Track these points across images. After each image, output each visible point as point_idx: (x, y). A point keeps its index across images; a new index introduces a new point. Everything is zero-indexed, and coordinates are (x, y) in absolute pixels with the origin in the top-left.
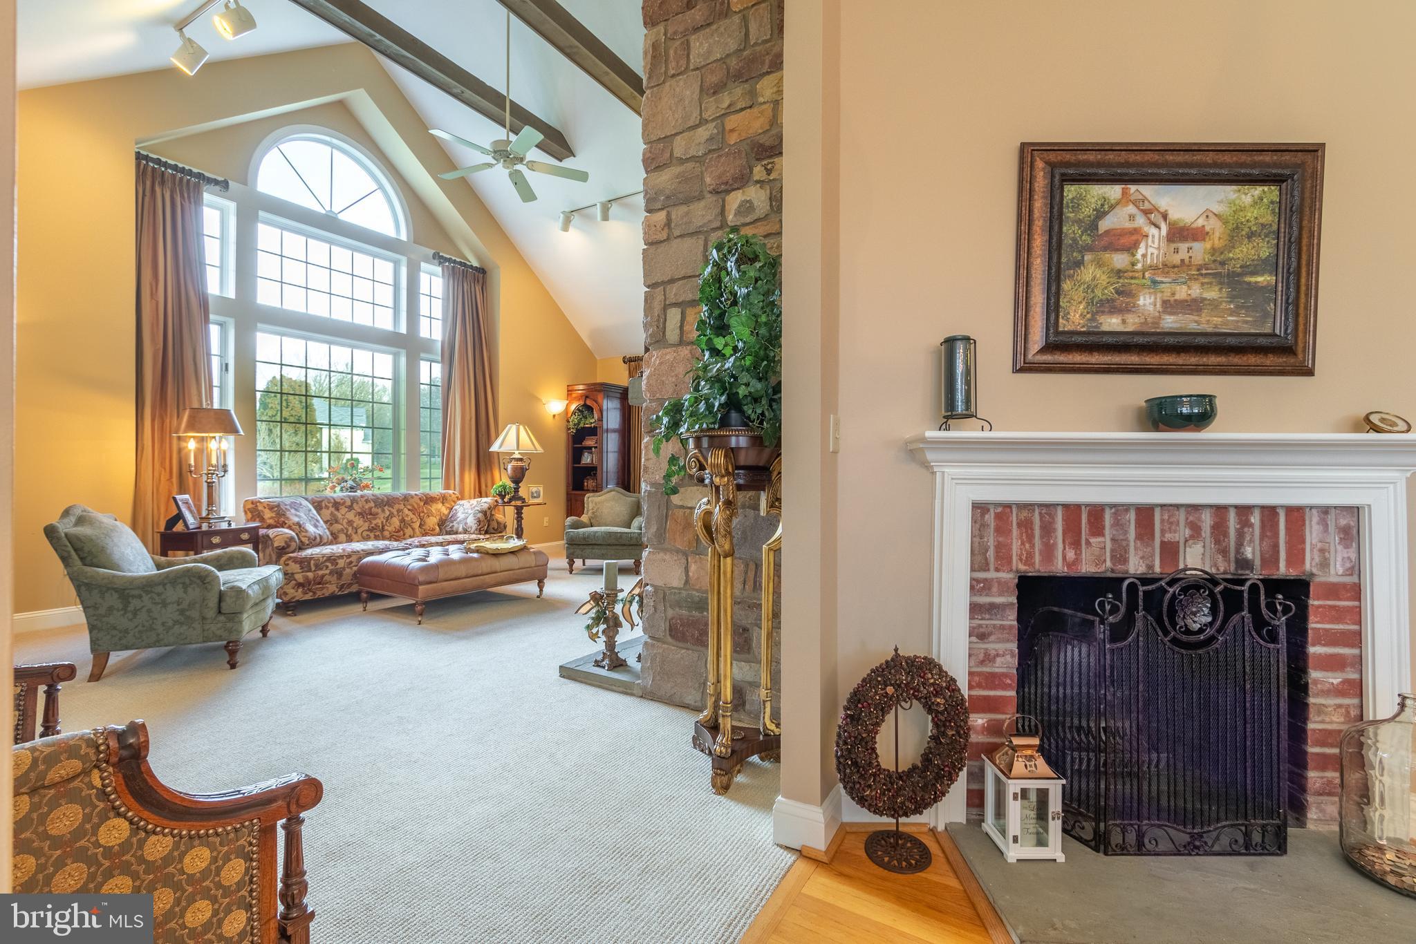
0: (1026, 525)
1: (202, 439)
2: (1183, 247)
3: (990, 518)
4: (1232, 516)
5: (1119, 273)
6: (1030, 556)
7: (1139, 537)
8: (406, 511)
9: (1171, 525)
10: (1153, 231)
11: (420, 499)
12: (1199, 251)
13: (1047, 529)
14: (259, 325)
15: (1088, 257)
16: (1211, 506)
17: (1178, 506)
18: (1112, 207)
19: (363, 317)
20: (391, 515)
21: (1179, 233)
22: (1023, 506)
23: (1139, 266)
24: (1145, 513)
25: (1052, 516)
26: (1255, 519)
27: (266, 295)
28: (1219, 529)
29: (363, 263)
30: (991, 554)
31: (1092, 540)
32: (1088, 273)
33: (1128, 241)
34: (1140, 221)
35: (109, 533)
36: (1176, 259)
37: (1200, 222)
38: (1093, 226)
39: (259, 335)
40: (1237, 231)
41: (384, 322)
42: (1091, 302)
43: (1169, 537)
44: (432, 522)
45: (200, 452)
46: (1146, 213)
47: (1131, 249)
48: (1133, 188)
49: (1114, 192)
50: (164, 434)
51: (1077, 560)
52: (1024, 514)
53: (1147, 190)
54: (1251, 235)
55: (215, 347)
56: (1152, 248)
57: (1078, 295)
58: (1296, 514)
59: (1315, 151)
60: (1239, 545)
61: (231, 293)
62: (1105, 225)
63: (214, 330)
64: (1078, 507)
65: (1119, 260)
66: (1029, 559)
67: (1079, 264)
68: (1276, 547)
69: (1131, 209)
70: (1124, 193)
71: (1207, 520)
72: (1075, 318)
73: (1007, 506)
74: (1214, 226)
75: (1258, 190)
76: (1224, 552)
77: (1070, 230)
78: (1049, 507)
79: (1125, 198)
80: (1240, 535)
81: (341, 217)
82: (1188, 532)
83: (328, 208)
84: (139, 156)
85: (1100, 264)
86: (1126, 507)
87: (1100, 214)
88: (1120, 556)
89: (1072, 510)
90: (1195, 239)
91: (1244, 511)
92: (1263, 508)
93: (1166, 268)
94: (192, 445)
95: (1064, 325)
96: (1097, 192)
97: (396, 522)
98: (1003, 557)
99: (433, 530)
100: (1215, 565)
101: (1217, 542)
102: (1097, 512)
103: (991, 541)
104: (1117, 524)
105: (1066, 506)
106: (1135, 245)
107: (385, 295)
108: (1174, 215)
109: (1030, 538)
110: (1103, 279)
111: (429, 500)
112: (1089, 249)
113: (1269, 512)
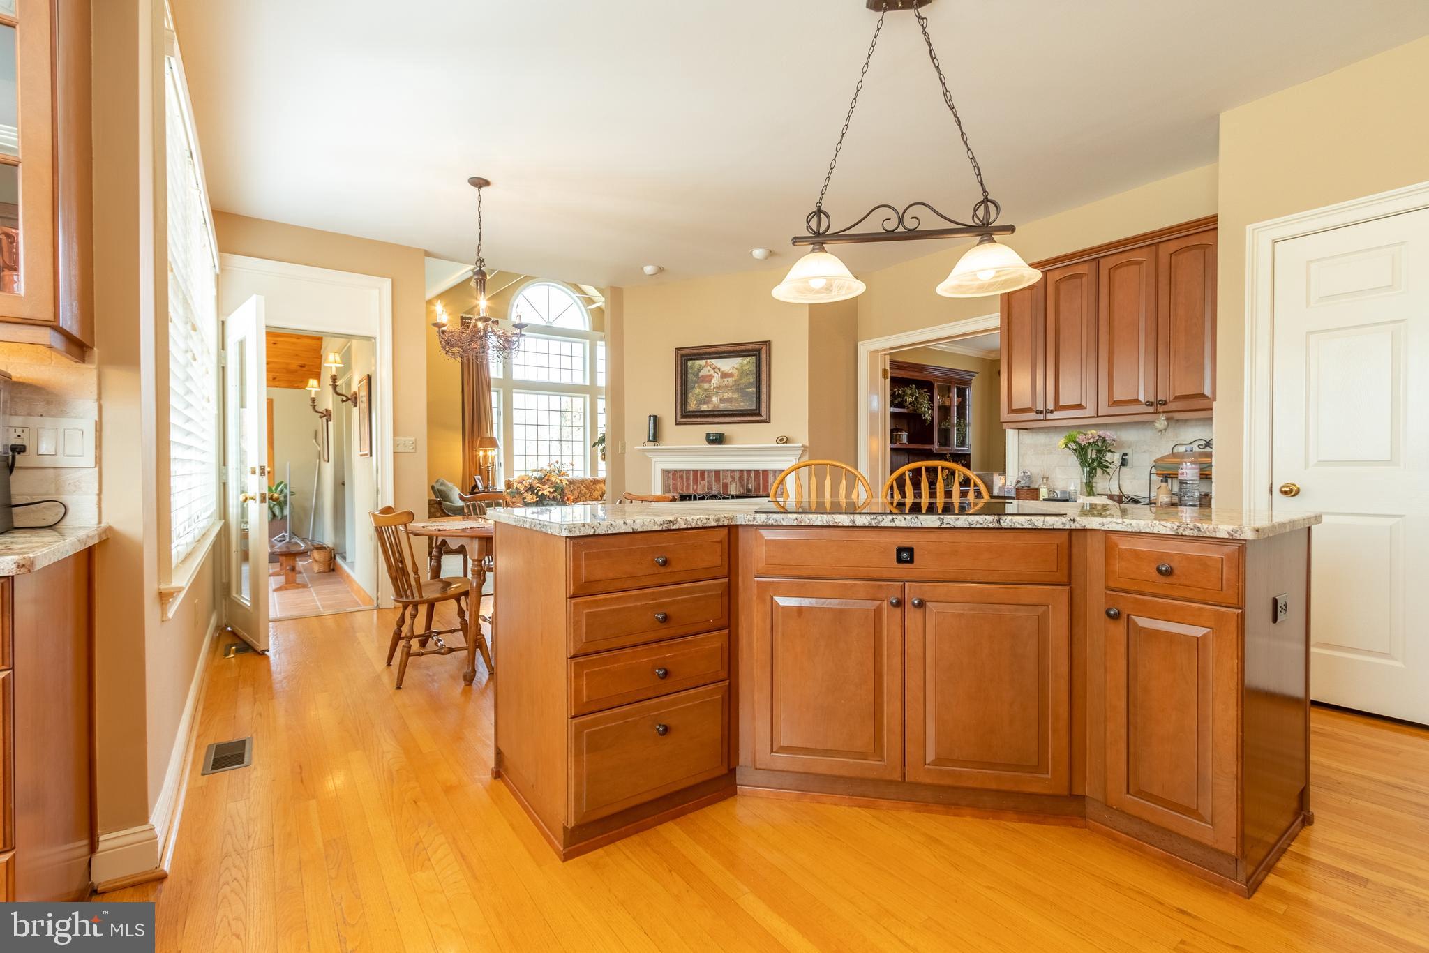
0: (681, 477)
1: (485, 451)
2: (726, 380)
3: (670, 475)
4: (745, 473)
5: (706, 390)
6: (683, 488)
7: (716, 481)
8: (582, 487)
9: (726, 477)
10: (716, 375)
11: (591, 481)
12: (730, 381)
13: (688, 479)
14: (514, 390)
15: (696, 385)
16: (738, 470)
17: (728, 470)
18: (703, 368)
19: (566, 379)
20: (574, 490)
21: (725, 375)
22: (681, 471)
23: (712, 387)
24: (717, 472)
25: (690, 474)
26: (752, 475)
27: (518, 374)
28: (741, 478)
29: (566, 347)
30: (671, 487)
31: (702, 482)
32: (697, 390)
33: (708, 379)
34: (712, 372)
35: (450, 489)
36: (724, 384)
37: (730, 372)
38: (697, 374)
39: (515, 395)
40: (742, 373)
41: (579, 379)
42: (698, 401)
43: (725, 481)
44: (597, 494)
45: (485, 457)
46: (714, 369)
47: (709, 382)
48: (709, 361)
49: (703, 362)
50: (472, 447)
51: (697, 489)
52: (681, 473)
53: (713, 361)
54: (747, 374)
55: (494, 403)
56: (716, 381)
57: (693, 398)
58: (765, 472)
59: (768, 344)
60: (747, 484)
61: (501, 376)
62: (701, 374)
63: (494, 395)
64: (697, 470)
65: (706, 386)
66: (682, 490)
67: (694, 387)
68: (759, 485)
69: (709, 368)
70: (706, 362)
71: (737, 475)
72: (692, 406)
73: (676, 471)
74: (735, 372)
75: (748, 359)
76: (743, 486)
77: (690, 376)
78: (688, 471)
79: (707, 365)
80: (748, 480)
81: (554, 325)
82: (730, 479)
83: (547, 320)
84: (462, 318)
85: (700, 387)
86: (711, 471)
87: (700, 370)
88: (710, 488)
89: (695, 471)
90: (729, 377)
91: (749, 471)
92: (755, 470)
93: (720, 387)
94: (481, 454)
95: (689, 409)
96: (698, 363)
97: (576, 493)
98: (675, 488)
99: (597, 499)
100: (740, 491)
101: (740, 483)
102: (703, 472)
103: (671, 482)
104: (709, 477)
105: (693, 470)
106: (711, 380)
107: (578, 364)
108: (722, 369)
109: (683, 481)
110: (701, 392)
111: (596, 482)
112: (696, 382)
113: (757, 472)
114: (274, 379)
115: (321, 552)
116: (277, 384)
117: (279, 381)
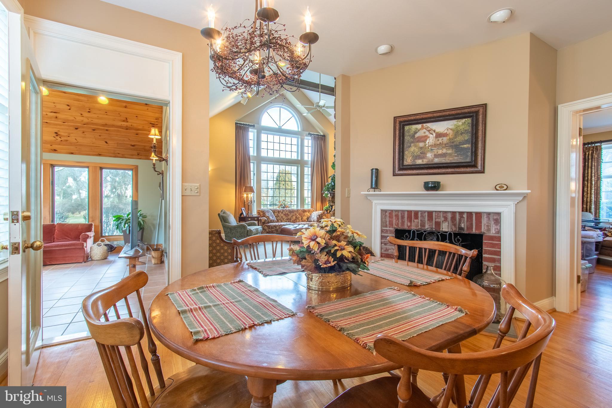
0: (397, 216)
1: (247, 194)
2: (440, 139)
3: (387, 214)
4: (458, 215)
5: (421, 148)
6: (398, 224)
7: (428, 220)
8: (297, 214)
9: (438, 217)
10: (431, 135)
12: (445, 140)
13: (403, 217)
14: (262, 162)
15: (412, 145)
16: (451, 212)
17: (440, 212)
18: (419, 131)
19: (288, 156)
20: (293, 215)
21: (439, 135)
22: (396, 211)
23: (427, 146)
24: (430, 213)
25: (404, 214)
26: (465, 216)
27: (264, 153)
28: (453, 218)
29: (288, 140)
30: (388, 223)
31: (415, 220)
32: (412, 149)
33: (424, 139)
34: (427, 133)
35: (229, 216)
36: (438, 143)
37: (445, 132)
38: (413, 136)
39: (262, 165)
40: (457, 132)
41: (294, 156)
42: (413, 157)
43: (437, 220)
44: (305, 218)
45: (247, 197)
46: (429, 131)
47: (424, 141)
48: (425, 125)
49: (419, 126)
50: (241, 193)
51: (411, 226)
52: (397, 213)
53: (429, 125)
54: (462, 134)
55: (252, 169)
56: (431, 140)
57: (410, 155)
58: (479, 215)
59: (485, 106)
60: (460, 223)
61: (255, 155)
62: (417, 135)
63: (252, 165)
64: (411, 211)
65: (421, 145)
66: (398, 225)
67: (410, 146)
68: (472, 224)
69: (424, 130)
70: (422, 126)
71: (449, 216)
72: (408, 161)
73: (392, 211)
74: (450, 132)
75: (464, 120)
76: (455, 225)
77: (407, 138)
78: (403, 211)
79: (423, 128)
80: (460, 220)
81: (283, 128)
82: (443, 219)
83: (279, 126)
84: (236, 123)
85: (415, 146)
86: (425, 212)
87: (416, 133)
88: (423, 225)
89: (409, 212)
90: (444, 136)
91: (461, 213)
92: (467, 213)
93: (435, 145)
94: (245, 196)
95: (405, 163)
96: (414, 127)
97: (294, 217)
98: (391, 224)
99: (305, 220)
100: (452, 229)
101: (453, 222)
102: (416, 213)
103: (388, 220)
104: (422, 216)
105: (408, 211)
106: (426, 140)
107: (295, 148)
108: (437, 131)
109: (398, 219)
110: (417, 150)
111: (304, 211)
112: (413, 142)
113: (470, 214)
114: (138, 154)
115: (156, 252)
116: (140, 157)
117: (141, 155)
